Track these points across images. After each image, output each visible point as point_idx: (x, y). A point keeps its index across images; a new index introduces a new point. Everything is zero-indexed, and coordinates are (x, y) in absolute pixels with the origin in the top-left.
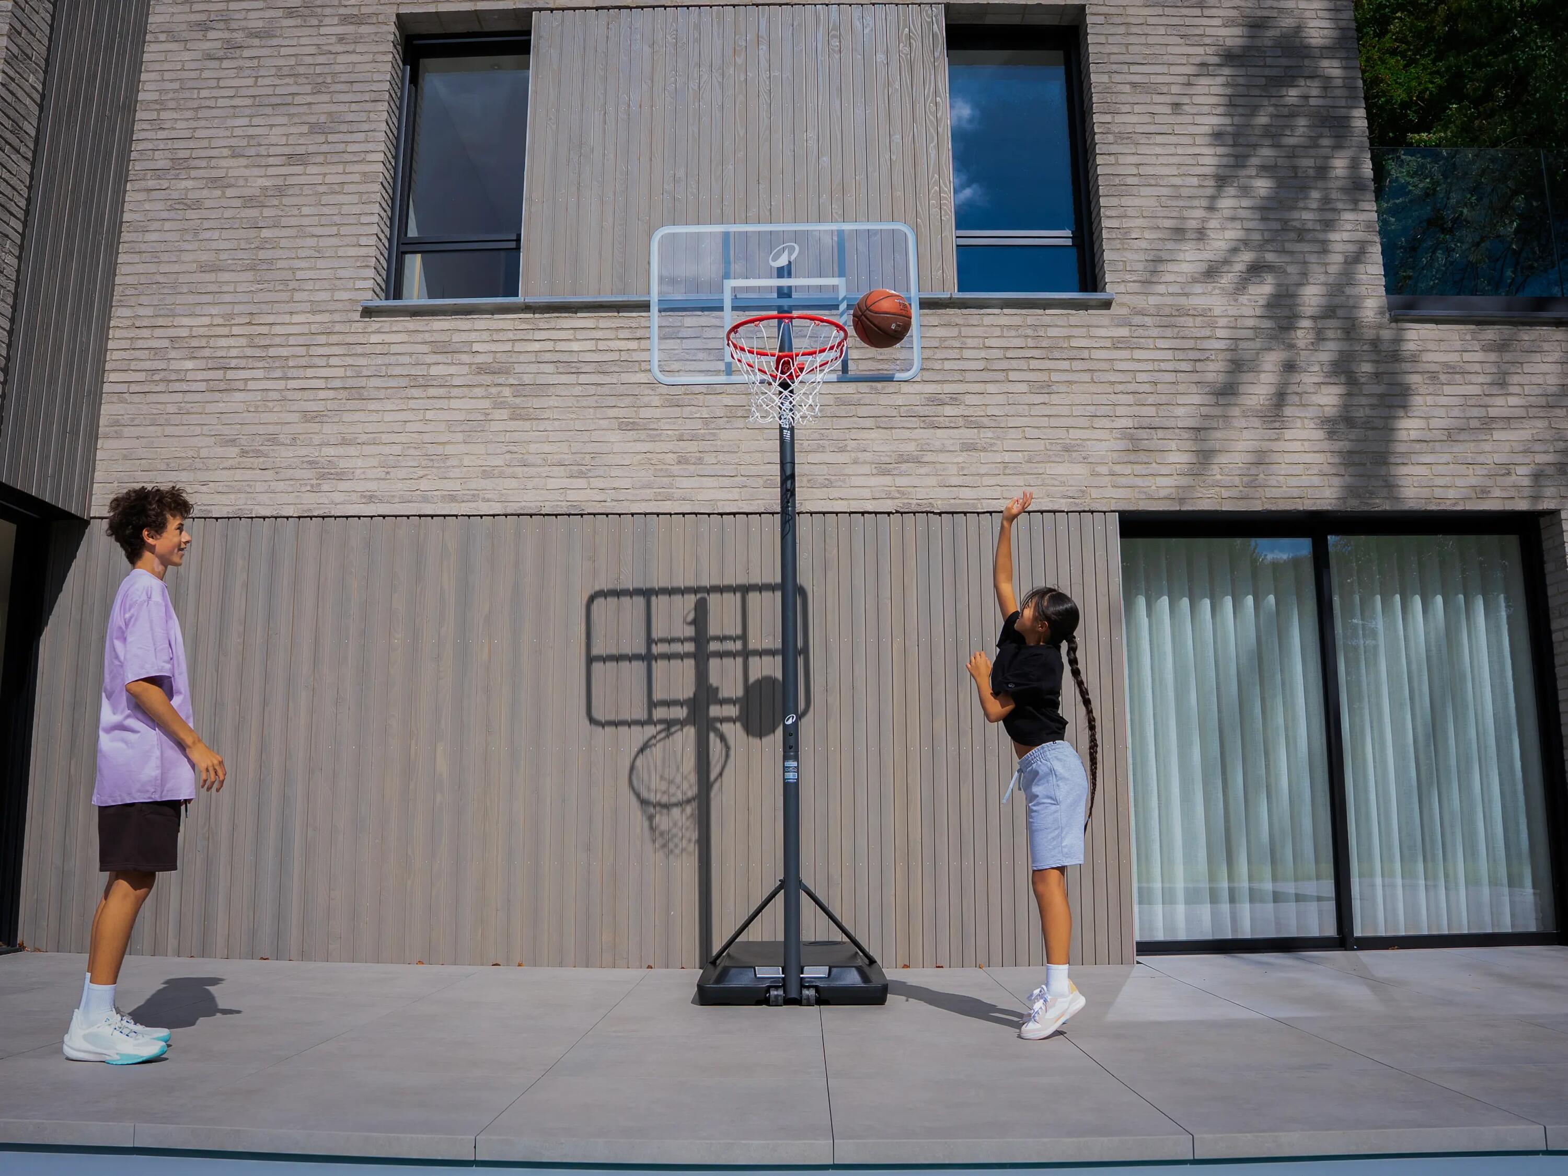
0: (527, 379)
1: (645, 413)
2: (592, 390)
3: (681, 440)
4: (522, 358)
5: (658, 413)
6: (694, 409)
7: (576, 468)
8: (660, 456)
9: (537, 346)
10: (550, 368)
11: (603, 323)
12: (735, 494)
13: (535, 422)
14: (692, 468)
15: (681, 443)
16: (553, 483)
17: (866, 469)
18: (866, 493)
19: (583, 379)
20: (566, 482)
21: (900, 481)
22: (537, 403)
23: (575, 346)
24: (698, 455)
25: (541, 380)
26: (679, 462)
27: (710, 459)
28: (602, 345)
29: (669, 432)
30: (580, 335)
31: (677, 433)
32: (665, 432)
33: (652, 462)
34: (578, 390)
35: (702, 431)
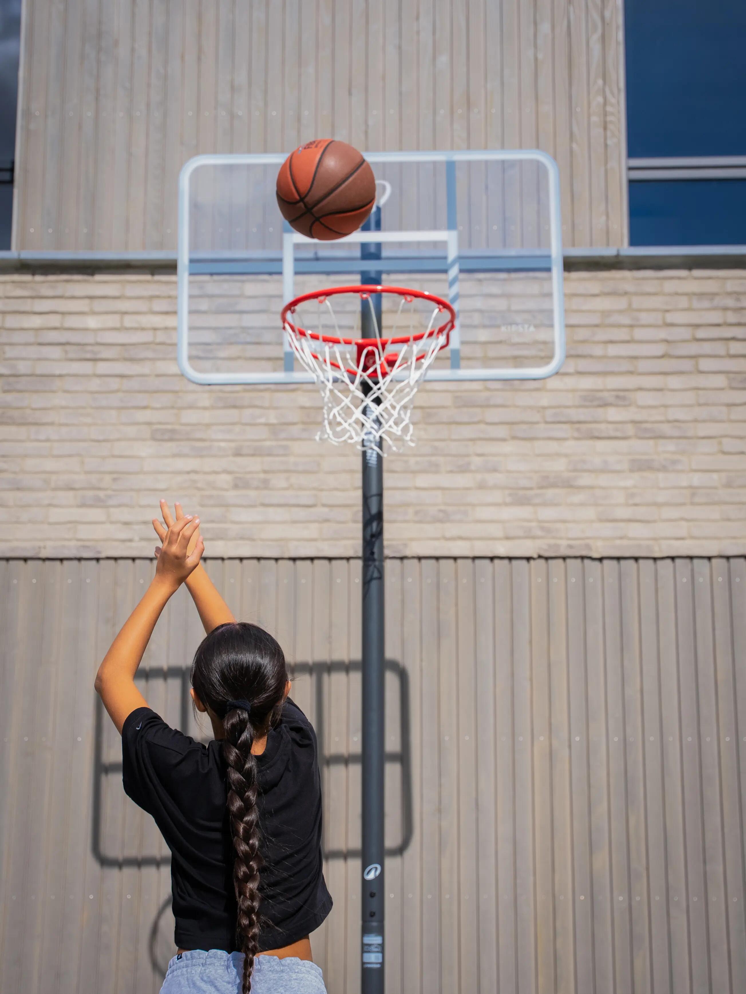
0: (22, 367)
1: (190, 417)
2: (114, 383)
3: (238, 454)
4: (17, 337)
5: (206, 417)
6: (257, 411)
7: (91, 493)
8: (211, 478)
9: (36, 321)
10: (56, 352)
11: (130, 291)
12: (312, 530)
13: (33, 429)
14: (252, 493)
15: (239, 460)
16: (56, 514)
17: (497, 496)
18: (496, 530)
19: (102, 368)
20: (76, 513)
21: (547, 513)
22: (37, 401)
23: (92, 322)
24: (262, 476)
25: (43, 368)
26: (236, 487)
27: (279, 481)
28: (129, 321)
29: (223, 444)
30: (99, 306)
31: (233, 445)
32: (216, 444)
33: (199, 485)
34: (95, 384)
35: (268, 443)
